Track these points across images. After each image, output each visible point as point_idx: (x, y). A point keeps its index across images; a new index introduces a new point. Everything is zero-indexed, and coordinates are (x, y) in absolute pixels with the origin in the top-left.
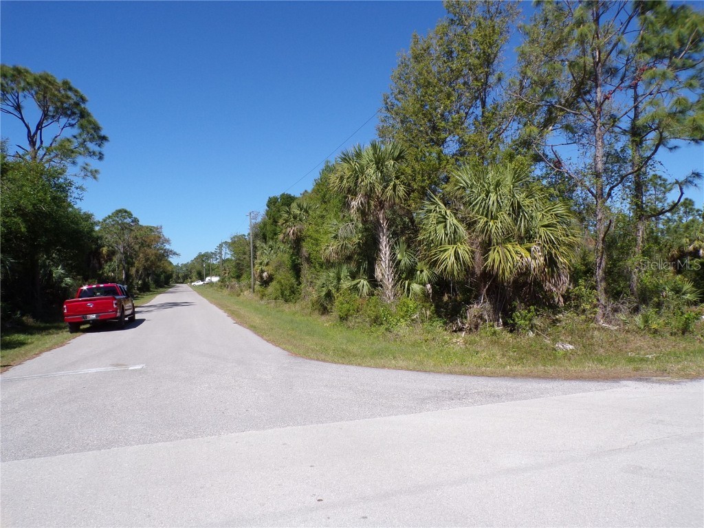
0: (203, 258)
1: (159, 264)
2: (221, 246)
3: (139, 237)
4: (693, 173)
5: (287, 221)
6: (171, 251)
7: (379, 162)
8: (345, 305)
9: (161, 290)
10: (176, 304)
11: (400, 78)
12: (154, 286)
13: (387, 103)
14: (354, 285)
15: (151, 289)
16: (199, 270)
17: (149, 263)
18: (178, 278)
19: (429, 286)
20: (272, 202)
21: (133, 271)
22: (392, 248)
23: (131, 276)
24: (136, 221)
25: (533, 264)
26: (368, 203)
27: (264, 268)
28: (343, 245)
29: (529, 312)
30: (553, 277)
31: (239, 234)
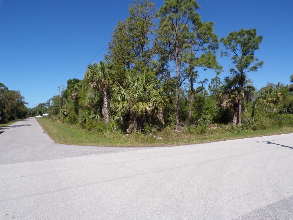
0: (42, 105)
1: (18, 108)
2: (49, 100)
3: (8, 95)
4: (205, 79)
5: (72, 91)
6: (25, 102)
7: (103, 70)
8: (90, 125)
9: (21, 119)
10: (22, 125)
11: (115, 37)
12: (17, 118)
13: (110, 46)
14: (94, 117)
15: (15, 119)
16: (40, 110)
17: (13, 107)
18: (30, 114)
19: (121, 117)
20: (69, 82)
21: (5, 111)
22: (108, 103)
23: (4, 113)
24: (6, 88)
25: (149, 109)
26: (98, 85)
27: (65, 110)
28: (91, 101)
29: (149, 126)
30: (158, 114)
31: (57, 95)
